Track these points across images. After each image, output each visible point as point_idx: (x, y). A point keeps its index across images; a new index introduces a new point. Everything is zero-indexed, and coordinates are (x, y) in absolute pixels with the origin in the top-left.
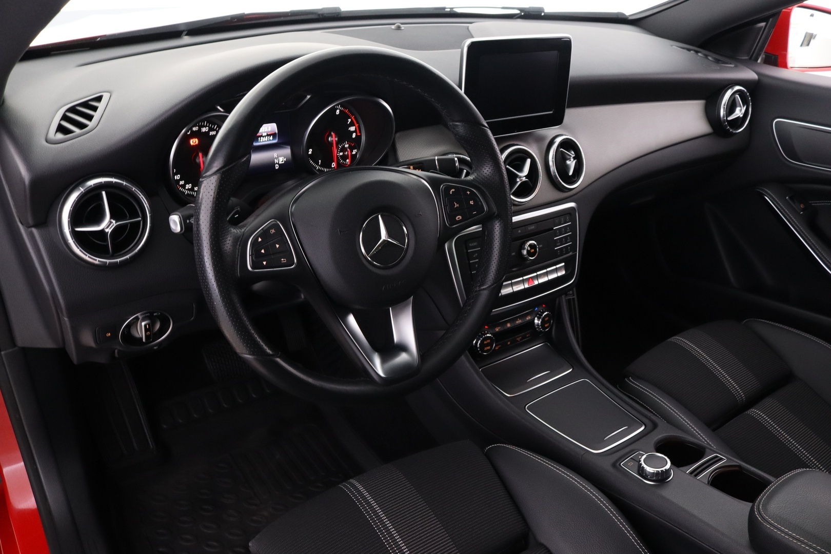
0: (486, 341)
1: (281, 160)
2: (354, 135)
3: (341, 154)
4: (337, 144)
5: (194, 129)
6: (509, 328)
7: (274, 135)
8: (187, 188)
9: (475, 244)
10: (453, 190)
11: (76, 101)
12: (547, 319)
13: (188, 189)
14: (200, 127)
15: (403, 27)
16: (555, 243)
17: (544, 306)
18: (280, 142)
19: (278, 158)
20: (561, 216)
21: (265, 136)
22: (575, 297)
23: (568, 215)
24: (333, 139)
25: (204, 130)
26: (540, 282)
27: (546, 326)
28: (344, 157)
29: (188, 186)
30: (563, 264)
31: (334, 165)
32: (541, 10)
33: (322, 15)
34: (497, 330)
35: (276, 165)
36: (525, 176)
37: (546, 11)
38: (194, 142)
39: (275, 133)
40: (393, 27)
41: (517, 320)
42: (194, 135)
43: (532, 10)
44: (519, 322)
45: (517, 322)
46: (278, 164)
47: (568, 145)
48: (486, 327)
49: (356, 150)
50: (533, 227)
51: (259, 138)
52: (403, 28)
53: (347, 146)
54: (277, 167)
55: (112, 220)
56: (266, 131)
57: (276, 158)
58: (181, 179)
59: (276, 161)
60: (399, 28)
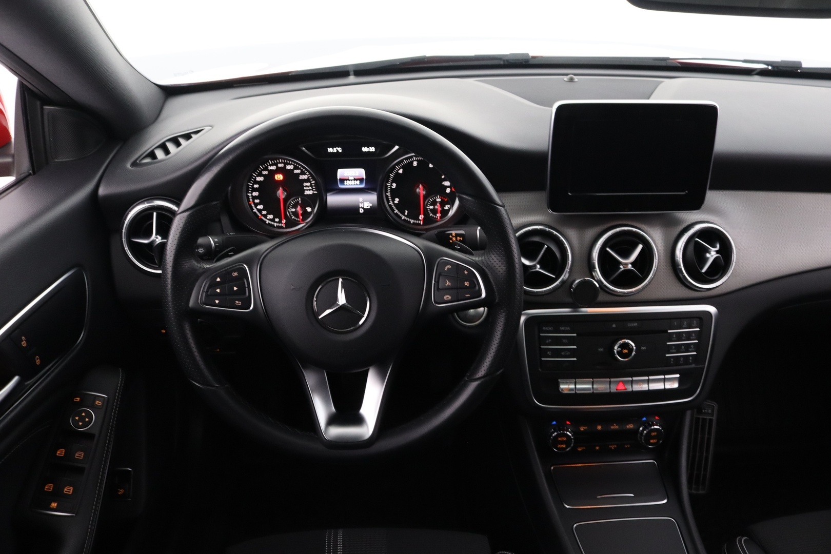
0: (561, 437)
1: (367, 205)
2: (448, 190)
3: (432, 207)
4: (425, 197)
5: (280, 165)
6: (599, 431)
7: (361, 180)
8: (268, 218)
9: (550, 328)
10: (450, 267)
11: (182, 132)
12: (653, 434)
13: (270, 220)
14: (286, 164)
15: (576, 78)
16: (669, 349)
17: (657, 418)
18: (367, 187)
19: (363, 203)
20: (684, 318)
21: (352, 180)
22: (714, 418)
23: (698, 319)
24: (420, 190)
25: (289, 167)
26: (651, 388)
27: (652, 441)
28: (434, 211)
29: (270, 217)
30: (678, 376)
31: (421, 217)
32: (798, 65)
33: (507, 61)
34: (582, 429)
35: (360, 209)
36: (632, 264)
37: (804, 66)
38: (279, 177)
39: (363, 179)
40: (566, 78)
41: (613, 425)
42: (279, 171)
43: (782, 65)
44: (615, 427)
45: (612, 427)
46: (363, 208)
47: (713, 236)
48: (568, 423)
49: (449, 206)
50: (636, 324)
51: (345, 181)
52: (576, 80)
53: (439, 200)
54: (361, 211)
55: (158, 236)
56: (353, 175)
57: (361, 203)
58: (263, 210)
59: (361, 205)
60: (571, 80)
